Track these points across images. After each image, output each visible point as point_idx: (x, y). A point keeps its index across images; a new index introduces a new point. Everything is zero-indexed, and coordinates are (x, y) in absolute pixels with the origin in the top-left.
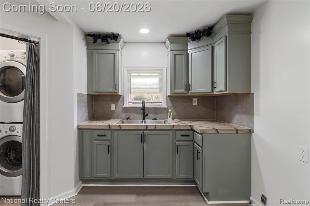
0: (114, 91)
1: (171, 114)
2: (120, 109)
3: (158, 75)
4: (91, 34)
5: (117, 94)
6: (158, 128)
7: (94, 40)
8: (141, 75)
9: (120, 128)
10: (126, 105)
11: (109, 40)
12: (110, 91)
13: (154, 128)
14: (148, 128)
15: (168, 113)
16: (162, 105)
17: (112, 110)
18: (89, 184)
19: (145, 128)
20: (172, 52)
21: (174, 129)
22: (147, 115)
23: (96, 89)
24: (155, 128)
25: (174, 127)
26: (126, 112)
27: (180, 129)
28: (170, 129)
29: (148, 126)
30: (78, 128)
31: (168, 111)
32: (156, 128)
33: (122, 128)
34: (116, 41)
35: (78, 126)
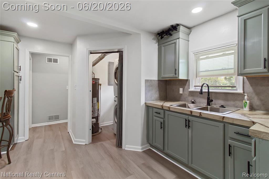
0: (174, 76)
1: (246, 102)
2: (187, 93)
3: (233, 51)
4: (159, 33)
5: (178, 78)
6: (203, 116)
7: (160, 37)
8: (210, 56)
9: (169, 109)
10: (192, 89)
11: (171, 32)
12: (172, 76)
13: (198, 115)
14: (193, 114)
15: (244, 101)
16: (237, 90)
17: (180, 93)
18: (153, 149)
19: (190, 113)
20: (240, 18)
21: (223, 121)
22: (212, 101)
23: (163, 75)
24: (200, 115)
25: (225, 119)
26: (192, 96)
27: (234, 123)
28: (218, 120)
29: (193, 112)
30: (146, 105)
31: (243, 99)
32: (202, 115)
33: (170, 110)
34: (176, 31)
35: (145, 103)
